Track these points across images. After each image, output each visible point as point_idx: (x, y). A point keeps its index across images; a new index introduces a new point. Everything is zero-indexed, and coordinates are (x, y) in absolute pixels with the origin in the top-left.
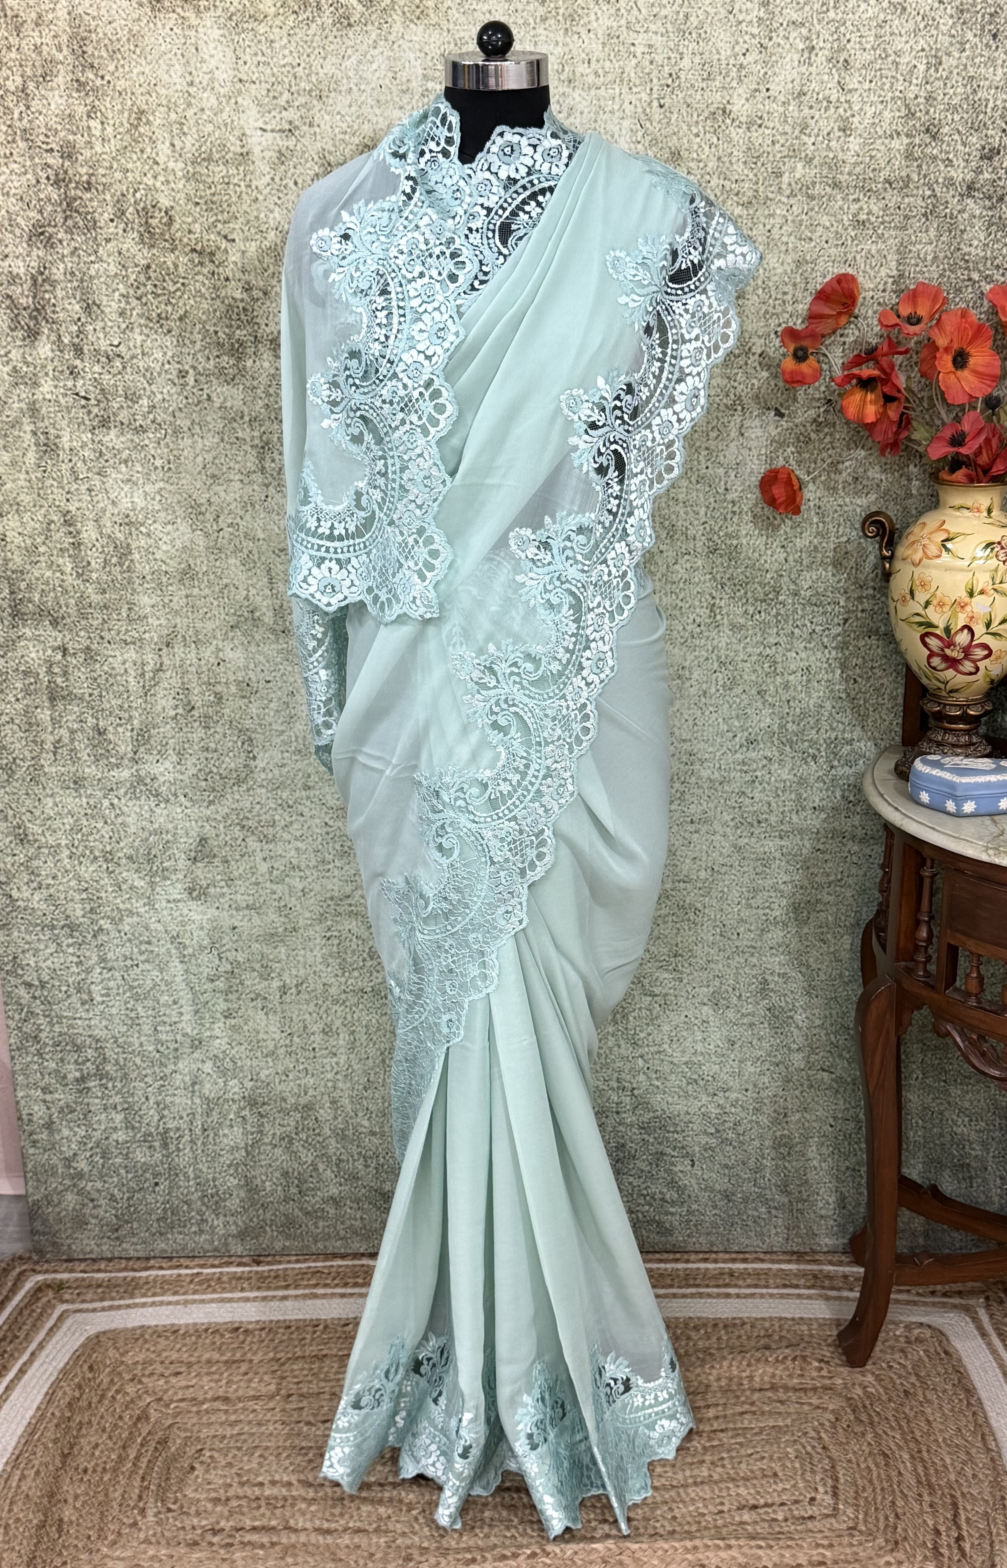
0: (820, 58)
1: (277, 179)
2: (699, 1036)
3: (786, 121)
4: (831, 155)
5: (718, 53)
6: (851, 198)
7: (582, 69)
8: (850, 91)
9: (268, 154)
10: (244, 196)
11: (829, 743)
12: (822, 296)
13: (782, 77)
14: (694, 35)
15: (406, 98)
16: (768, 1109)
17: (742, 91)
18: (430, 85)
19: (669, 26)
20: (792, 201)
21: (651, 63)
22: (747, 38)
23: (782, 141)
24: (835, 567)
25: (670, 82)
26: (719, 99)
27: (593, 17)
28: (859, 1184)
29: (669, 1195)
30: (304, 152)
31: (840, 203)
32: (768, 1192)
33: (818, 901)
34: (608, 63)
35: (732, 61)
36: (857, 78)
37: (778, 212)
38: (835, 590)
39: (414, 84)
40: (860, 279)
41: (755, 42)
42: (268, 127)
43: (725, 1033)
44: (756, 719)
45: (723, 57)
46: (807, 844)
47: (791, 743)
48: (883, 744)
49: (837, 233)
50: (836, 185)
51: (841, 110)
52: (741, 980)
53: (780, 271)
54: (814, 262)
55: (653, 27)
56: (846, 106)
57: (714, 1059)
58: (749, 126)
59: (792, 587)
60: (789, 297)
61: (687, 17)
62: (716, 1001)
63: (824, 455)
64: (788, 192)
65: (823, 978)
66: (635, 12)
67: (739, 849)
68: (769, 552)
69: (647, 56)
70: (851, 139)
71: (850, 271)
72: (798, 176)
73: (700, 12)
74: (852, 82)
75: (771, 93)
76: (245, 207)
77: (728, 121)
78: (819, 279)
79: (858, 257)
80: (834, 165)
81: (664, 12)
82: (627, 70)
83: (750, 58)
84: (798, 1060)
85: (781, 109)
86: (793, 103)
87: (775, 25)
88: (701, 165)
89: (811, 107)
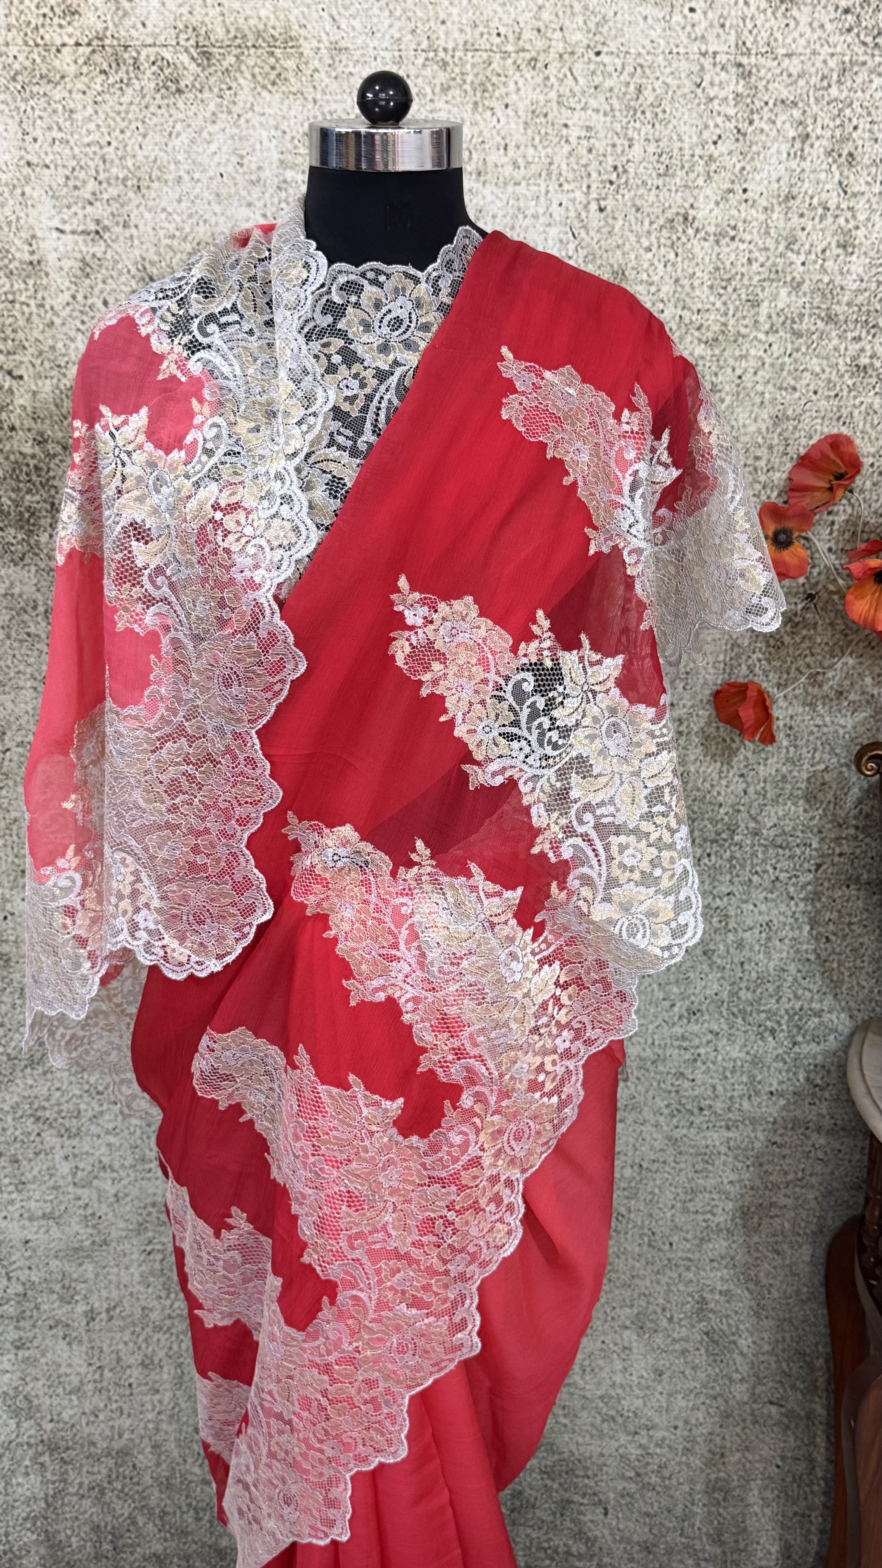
0: (817, 150)
1: (80, 297)
2: (618, 1365)
3: (767, 233)
4: (826, 279)
5: (680, 140)
6: (850, 335)
7: (495, 157)
8: (854, 195)
9: (67, 264)
10: (35, 318)
11: (791, 1014)
12: (805, 462)
13: (764, 175)
14: (649, 115)
15: (256, 192)
16: (702, 1449)
17: (711, 192)
18: (289, 174)
19: (615, 102)
20: (771, 338)
21: (590, 151)
22: (719, 120)
23: (762, 260)
24: (808, 801)
25: (614, 177)
26: (680, 201)
27: (512, 87)
28: (809, 1531)
29: (577, 1547)
30: (116, 262)
31: (835, 342)
32: (696, 1542)
33: (772, 1205)
34: (531, 151)
35: (698, 151)
36: (864, 177)
37: (753, 352)
38: (807, 828)
39: (267, 173)
40: (858, 442)
41: (731, 125)
42: (67, 228)
43: (651, 1361)
44: (700, 985)
45: (686, 146)
46: (762, 1137)
47: (743, 1012)
48: (860, 1016)
49: (829, 381)
50: (830, 319)
51: (842, 220)
52: (673, 1298)
53: (752, 429)
54: (798, 418)
55: (593, 103)
56: (849, 214)
57: (637, 1391)
58: (719, 237)
59: (752, 825)
60: (762, 463)
61: (639, 89)
62: (640, 1324)
63: (801, 663)
64: (767, 326)
65: (776, 1294)
66: (570, 81)
67: (673, 1141)
68: (724, 782)
69: (585, 142)
70: (854, 257)
71: (844, 430)
72: (781, 305)
73: (657, 84)
74: (858, 184)
75: (749, 195)
76: (36, 334)
77: (690, 232)
78: (804, 441)
79: (856, 413)
80: (828, 292)
81: (609, 83)
82: (557, 160)
83: (722, 147)
84: (740, 1392)
85: (762, 217)
86: (777, 209)
87: (758, 104)
88: (653, 289)
89: (802, 215)
